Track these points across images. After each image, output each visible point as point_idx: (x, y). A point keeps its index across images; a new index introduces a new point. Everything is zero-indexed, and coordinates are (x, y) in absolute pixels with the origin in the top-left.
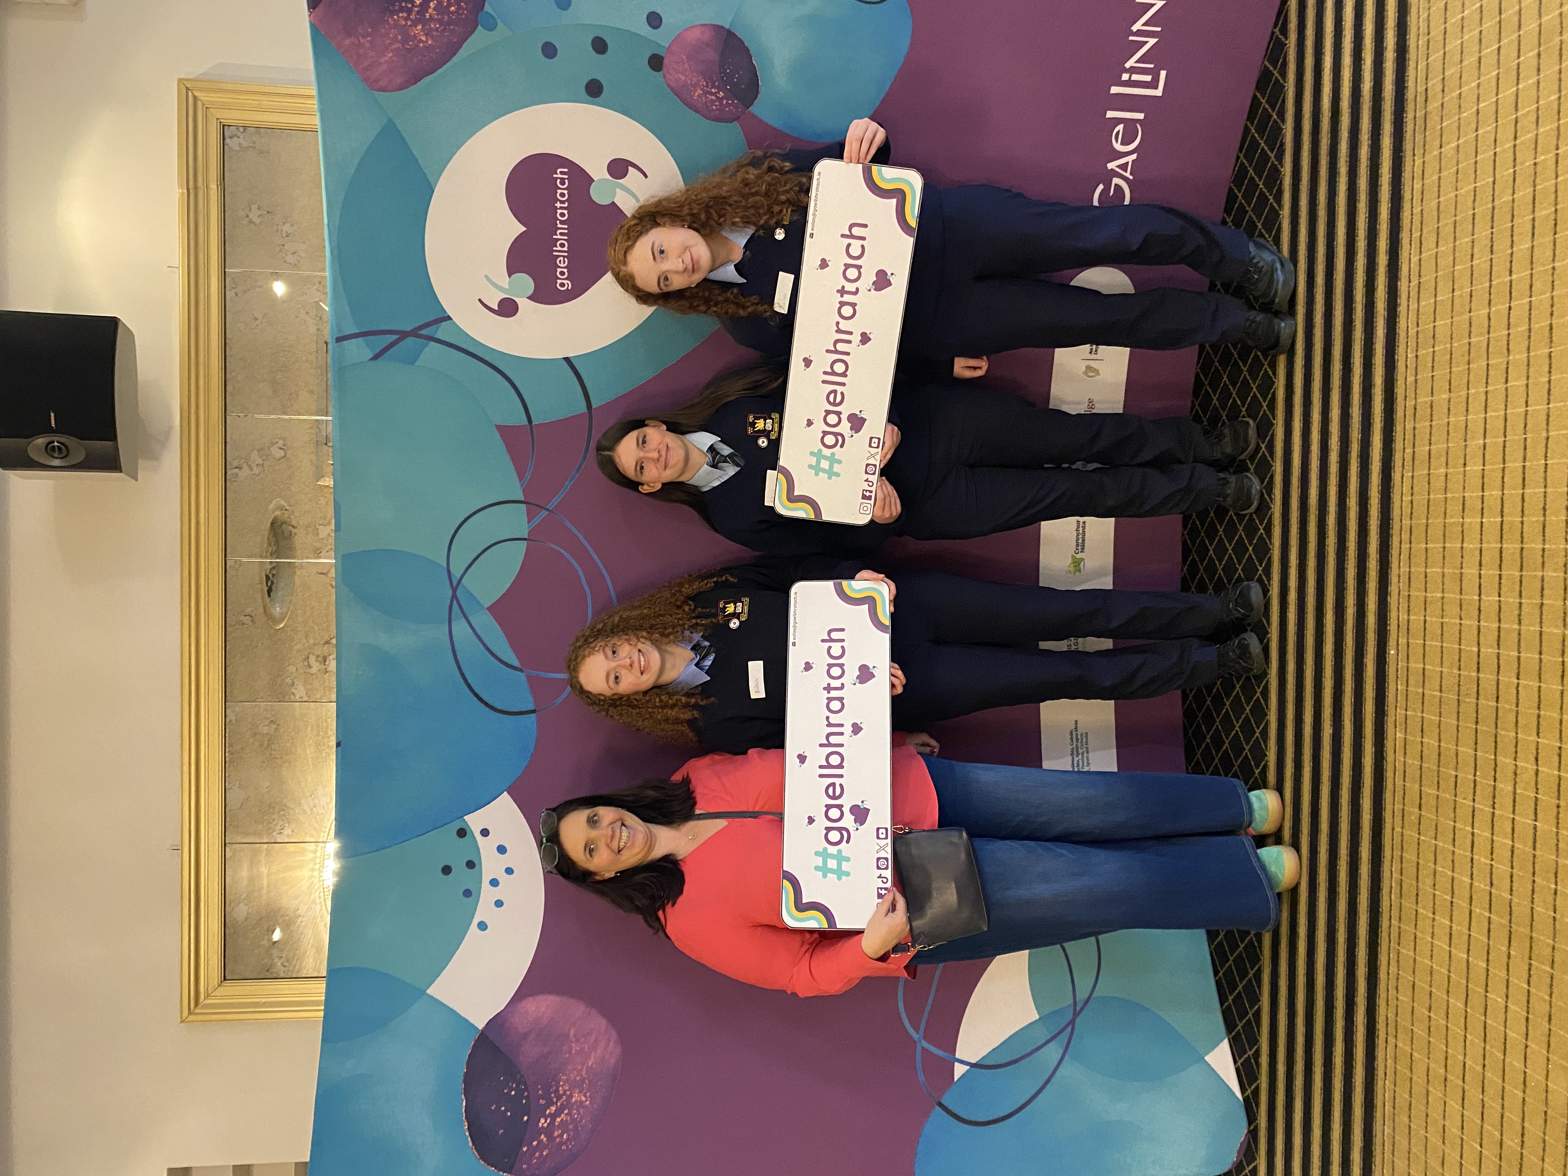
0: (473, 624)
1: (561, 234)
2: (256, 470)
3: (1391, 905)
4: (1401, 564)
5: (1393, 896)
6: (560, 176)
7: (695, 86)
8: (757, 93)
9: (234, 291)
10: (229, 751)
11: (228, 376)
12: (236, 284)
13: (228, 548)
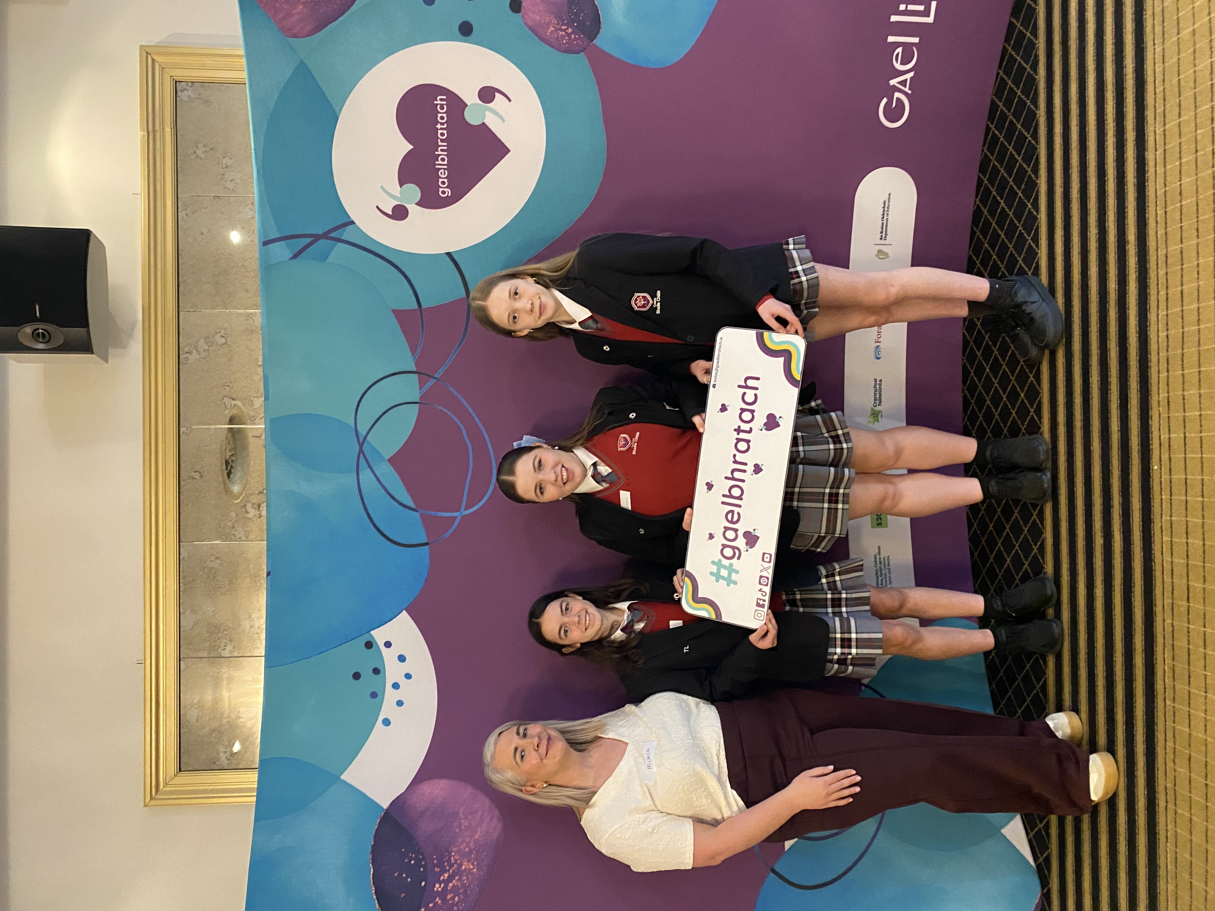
0: (377, 473)
1: (442, 150)
2: (203, 354)
3: (1165, 688)
4: (1160, 391)
5: (1166, 681)
6: (439, 102)
7: (549, 24)
8: (599, 28)
9: (184, 211)
10: (182, 582)
11: (180, 280)
12: (187, 207)
13: (181, 417)
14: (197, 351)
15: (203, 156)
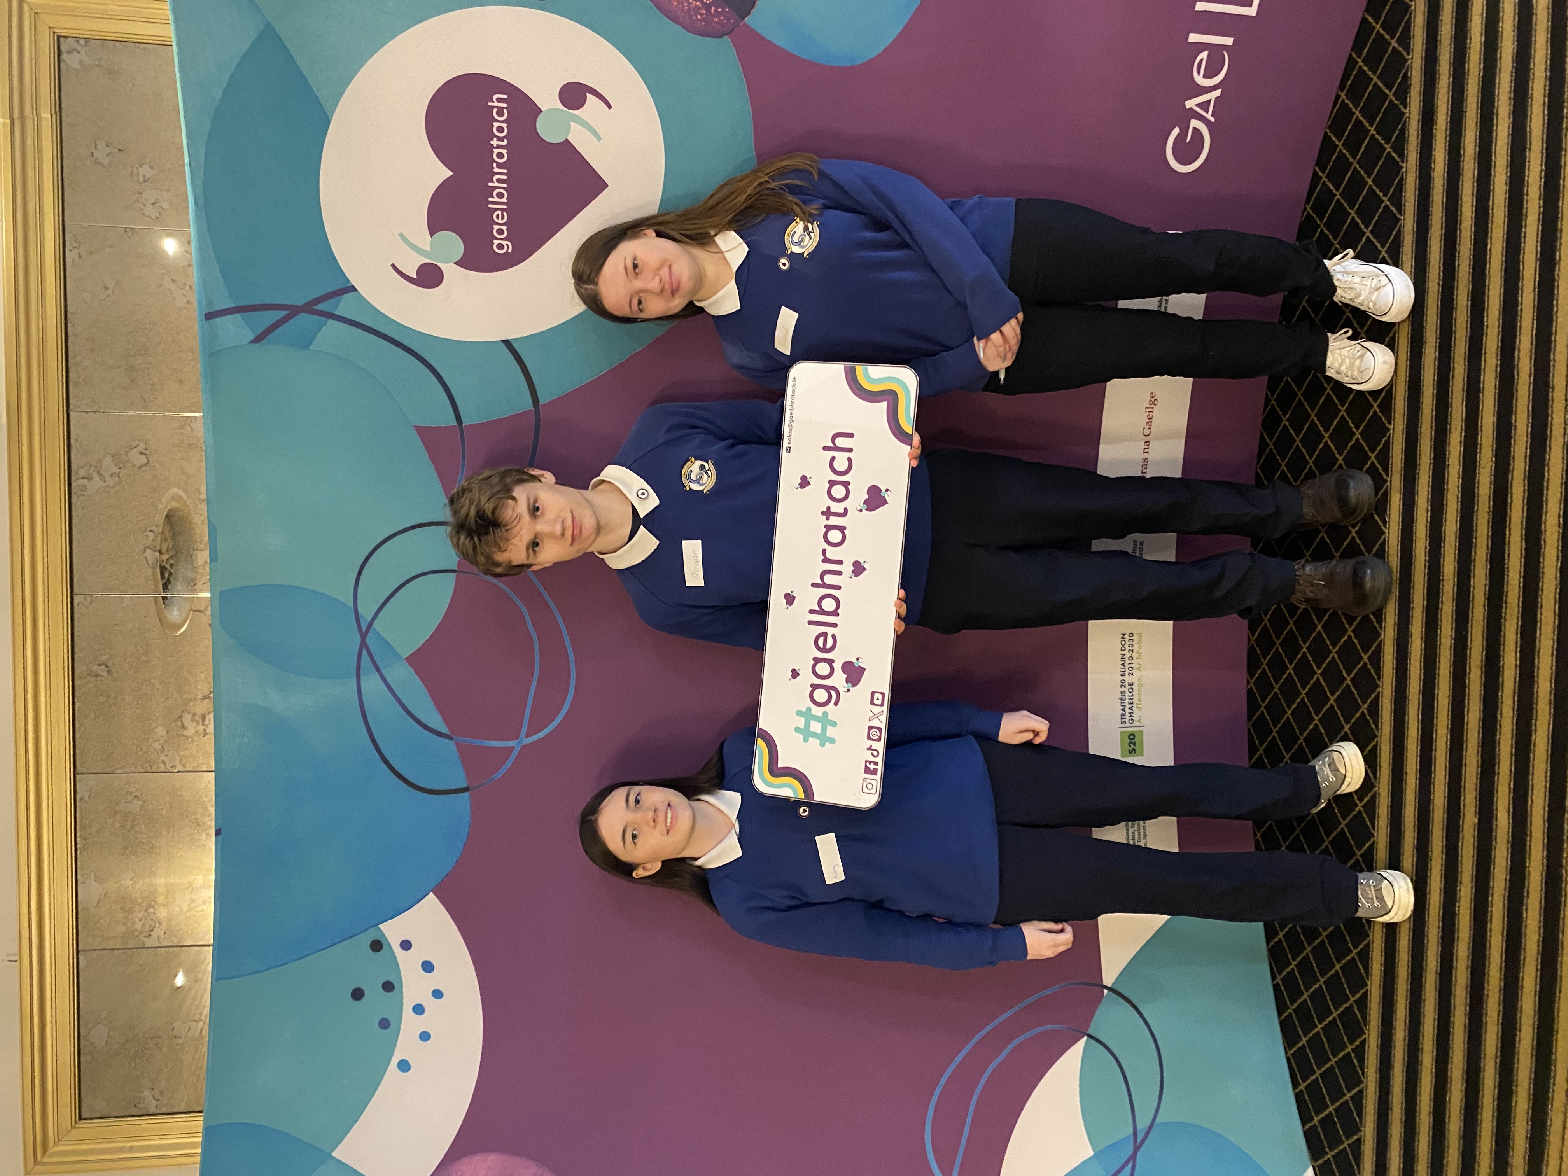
0: (388, 678)
1: (499, 181)
6: (496, 104)
9: (76, 251)
10: (81, 836)
11: (70, 360)
12: (79, 243)
13: (75, 580)
14: (99, 473)
15: (106, 161)
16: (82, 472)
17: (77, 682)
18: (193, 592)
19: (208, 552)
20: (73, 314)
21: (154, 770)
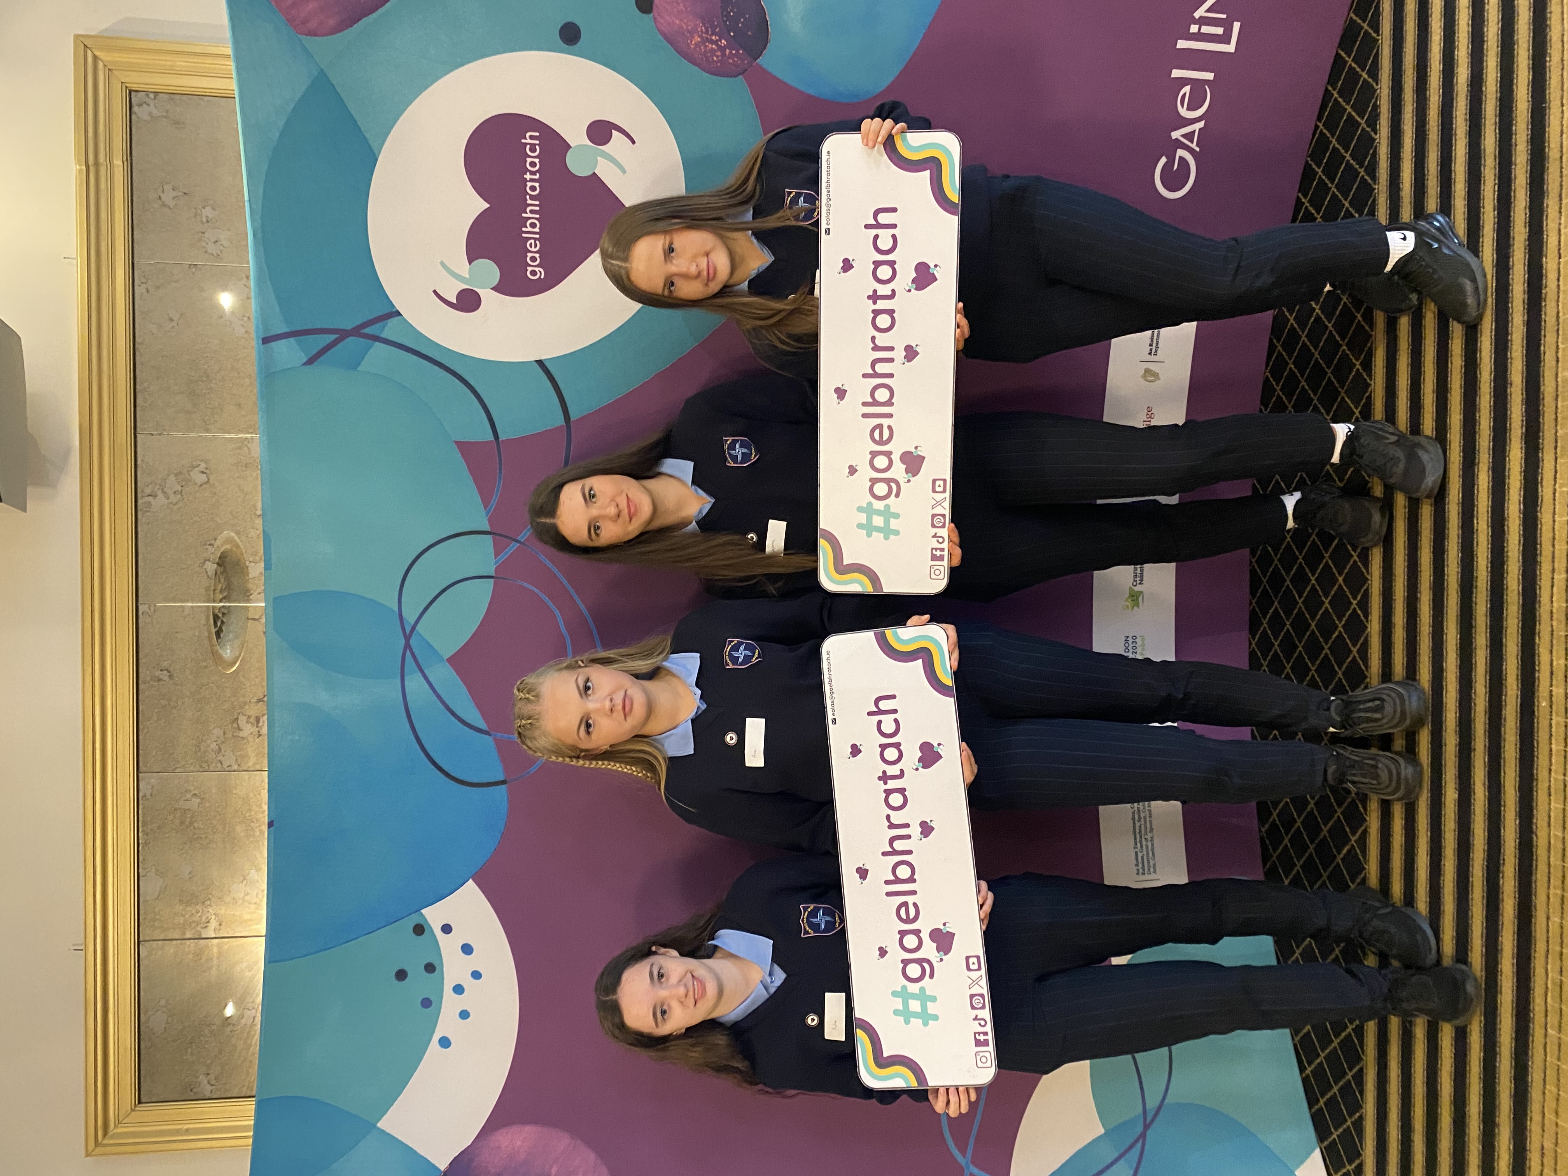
0: (431, 679)
1: (532, 212)
2: (174, 498)
3: (1546, 1011)
4: (1554, 599)
5: (1549, 1000)
6: (529, 141)
7: (692, 32)
8: (767, 41)
9: (144, 287)
10: (143, 831)
11: (138, 387)
12: (147, 279)
13: (140, 590)
14: (164, 492)
15: (172, 204)
16: (148, 491)
17: (141, 687)
18: (248, 601)
19: (262, 565)
20: (141, 343)
21: (211, 769)
